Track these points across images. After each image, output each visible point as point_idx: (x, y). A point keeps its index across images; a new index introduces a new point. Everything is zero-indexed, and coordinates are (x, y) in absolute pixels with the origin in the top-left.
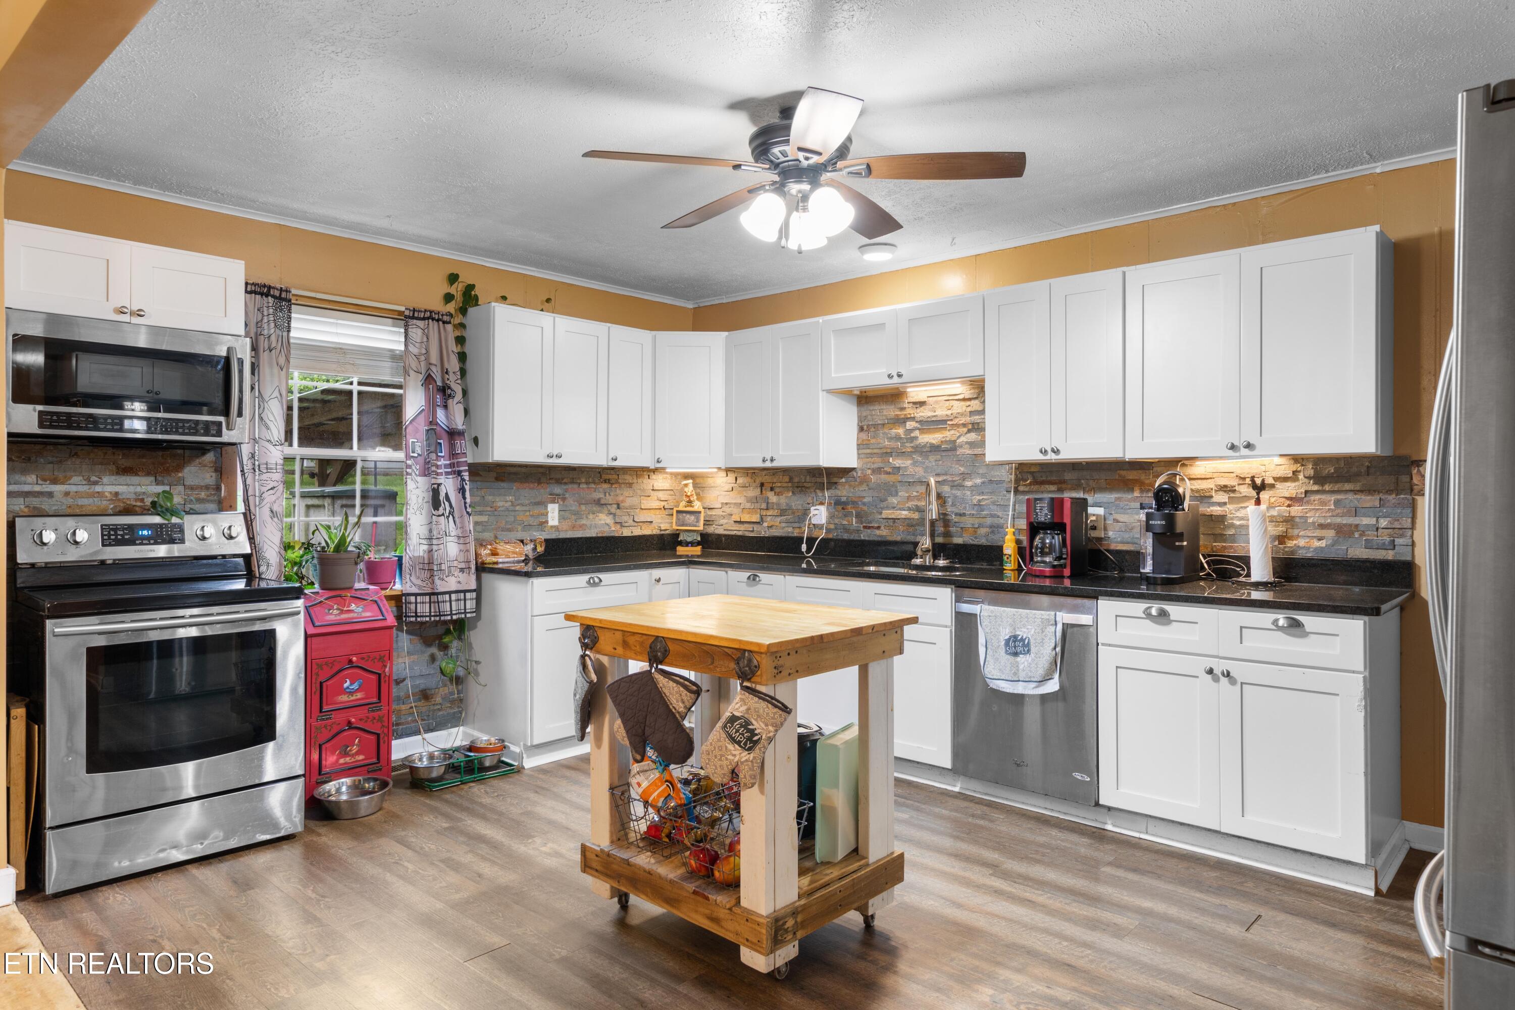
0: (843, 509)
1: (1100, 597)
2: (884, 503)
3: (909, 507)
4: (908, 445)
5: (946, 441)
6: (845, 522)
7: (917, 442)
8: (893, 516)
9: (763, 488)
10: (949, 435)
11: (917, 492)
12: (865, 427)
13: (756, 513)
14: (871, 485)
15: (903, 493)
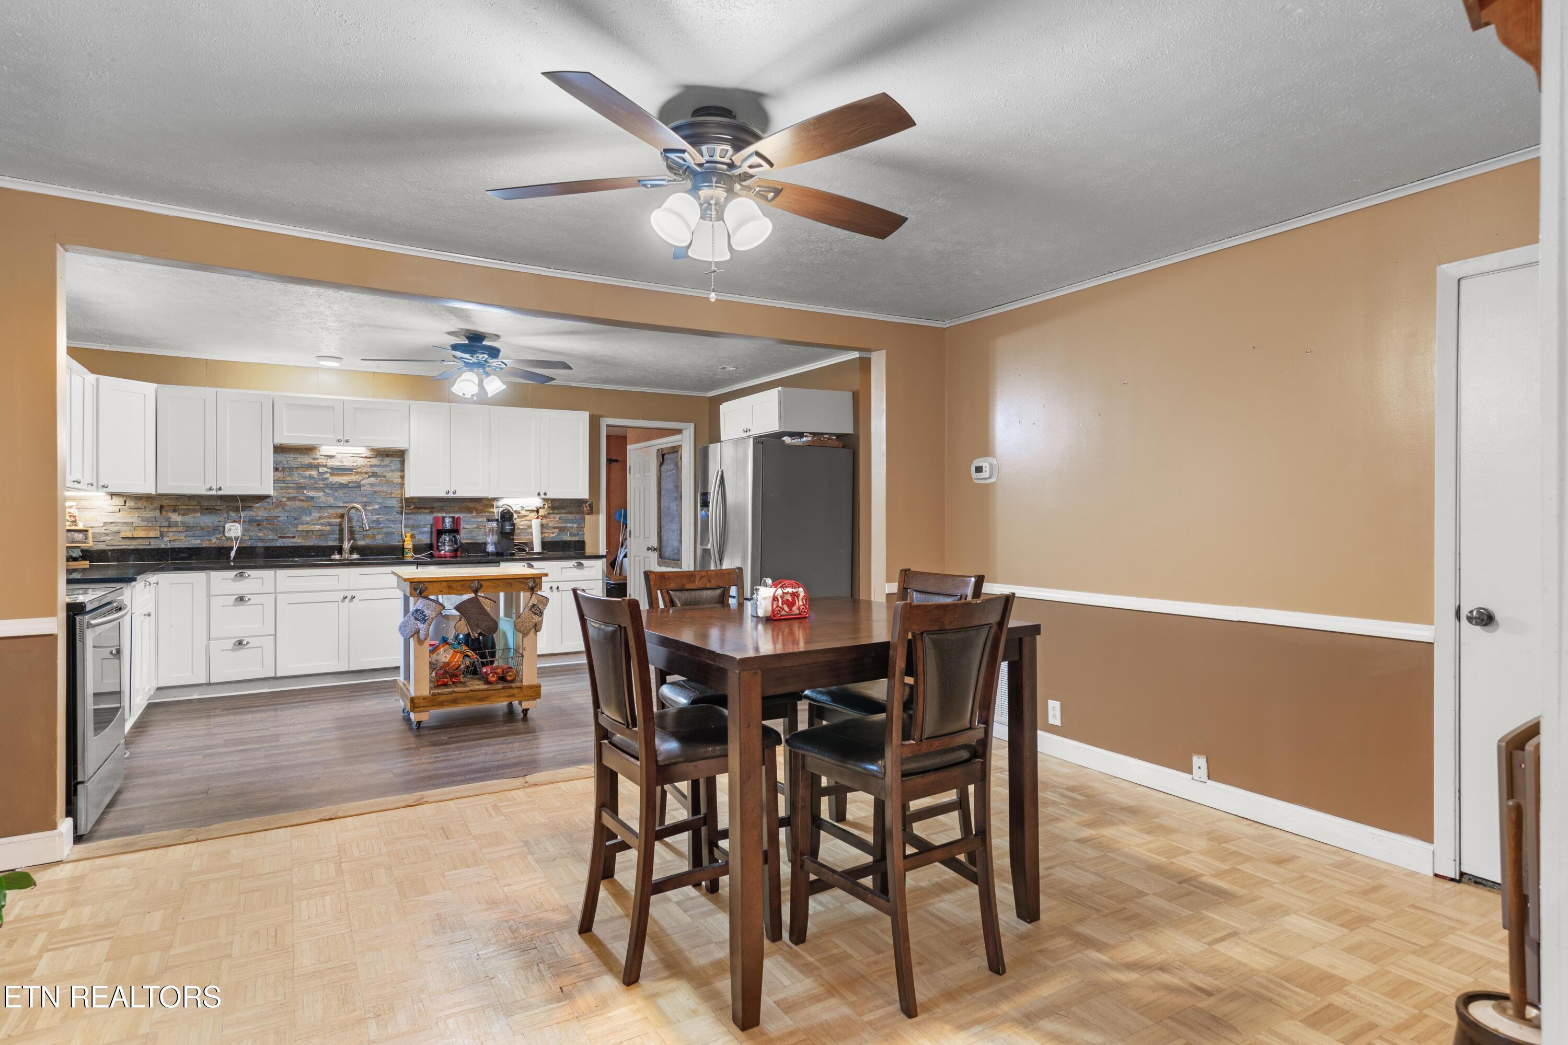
2: (298, 521)
3: (319, 523)
4: (320, 483)
5: (352, 482)
6: (261, 534)
7: (329, 481)
8: (308, 529)
9: (163, 510)
10: (355, 478)
11: (328, 513)
12: (280, 469)
14: (287, 508)
15: (315, 514)
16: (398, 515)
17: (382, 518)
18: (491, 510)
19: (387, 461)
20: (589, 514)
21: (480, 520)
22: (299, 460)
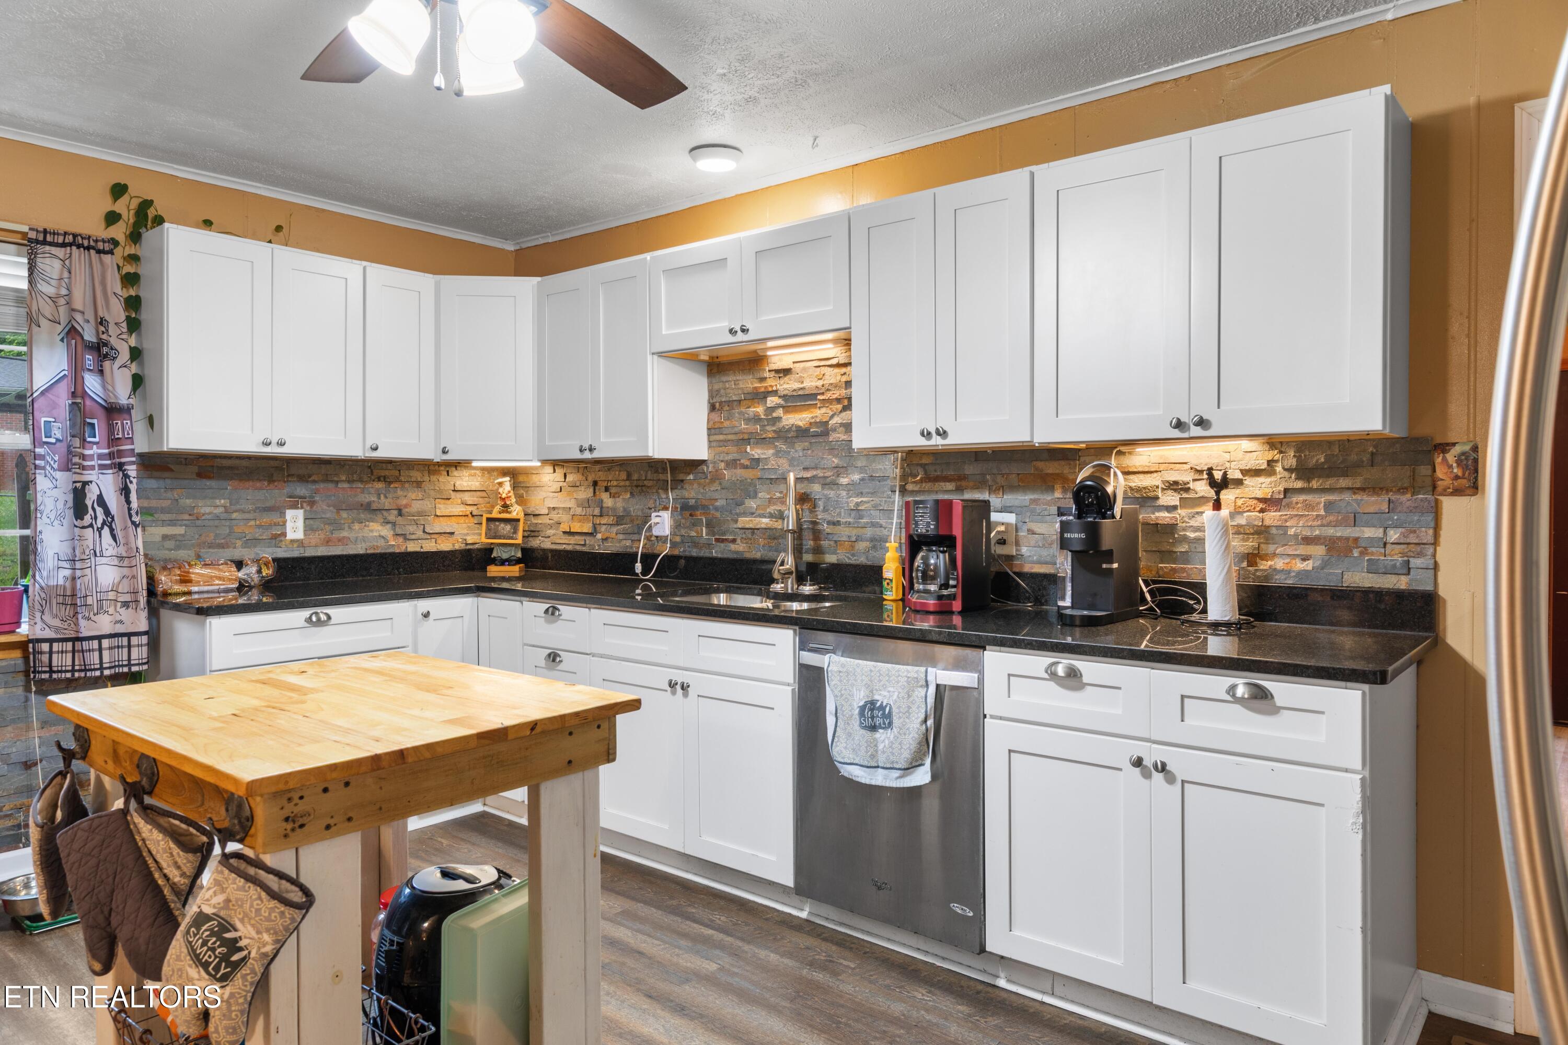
0: (691, 515)
1: (987, 647)
2: (740, 507)
3: (770, 513)
4: (769, 428)
5: (816, 423)
6: (693, 534)
7: (781, 425)
8: (751, 526)
9: (597, 488)
10: (819, 414)
11: (781, 492)
12: (717, 405)
13: (588, 522)
14: (725, 483)
15: (763, 495)
20: (1458, 492)
22: (742, 383)
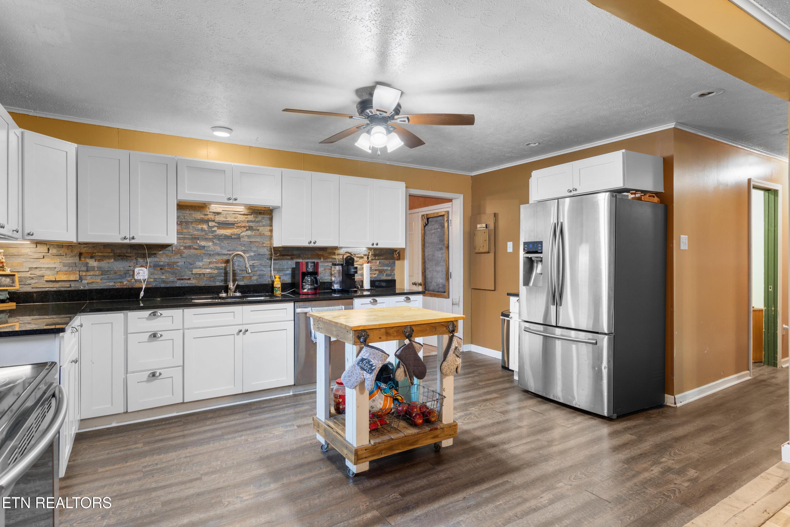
0: (161, 269)
1: (354, 298)
2: (193, 265)
3: (211, 267)
4: (210, 234)
5: (234, 234)
6: (163, 277)
7: (216, 233)
8: (200, 272)
9: (82, 257)
10: (236, 231)
11: (216, 259)
12: (182, 222)
13: (74, 274)
14: (184, 255)
15: (206, 260)
16: (268, 261)
17: (256, 263)
18: (334, 257)
19: (260, 218)
20: (398, 260)
21: (326, 264)
22: (193, 216)
